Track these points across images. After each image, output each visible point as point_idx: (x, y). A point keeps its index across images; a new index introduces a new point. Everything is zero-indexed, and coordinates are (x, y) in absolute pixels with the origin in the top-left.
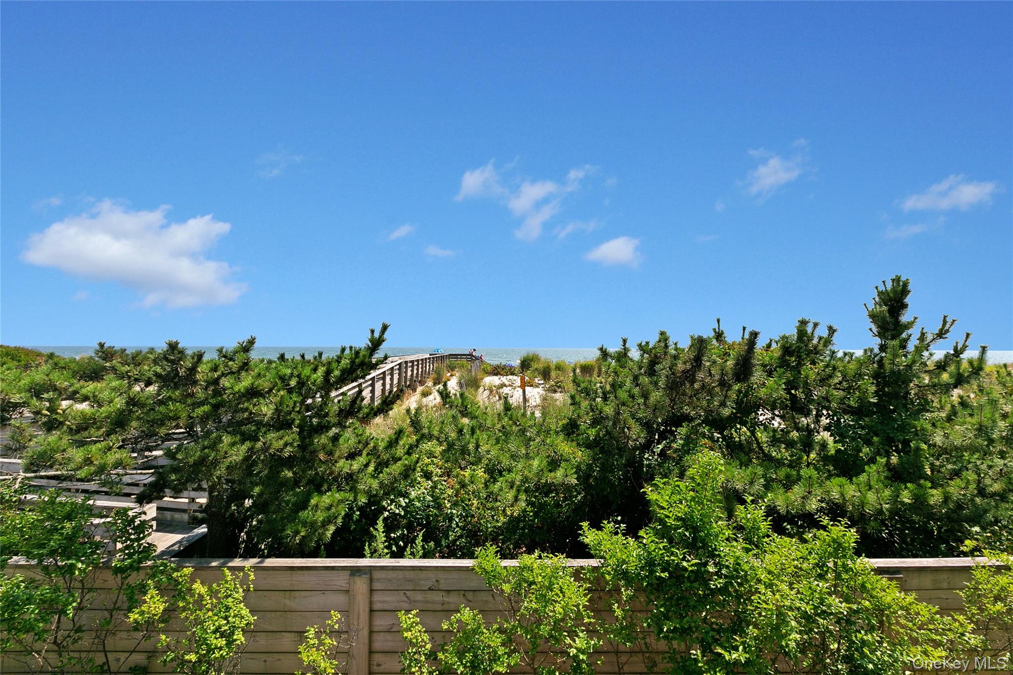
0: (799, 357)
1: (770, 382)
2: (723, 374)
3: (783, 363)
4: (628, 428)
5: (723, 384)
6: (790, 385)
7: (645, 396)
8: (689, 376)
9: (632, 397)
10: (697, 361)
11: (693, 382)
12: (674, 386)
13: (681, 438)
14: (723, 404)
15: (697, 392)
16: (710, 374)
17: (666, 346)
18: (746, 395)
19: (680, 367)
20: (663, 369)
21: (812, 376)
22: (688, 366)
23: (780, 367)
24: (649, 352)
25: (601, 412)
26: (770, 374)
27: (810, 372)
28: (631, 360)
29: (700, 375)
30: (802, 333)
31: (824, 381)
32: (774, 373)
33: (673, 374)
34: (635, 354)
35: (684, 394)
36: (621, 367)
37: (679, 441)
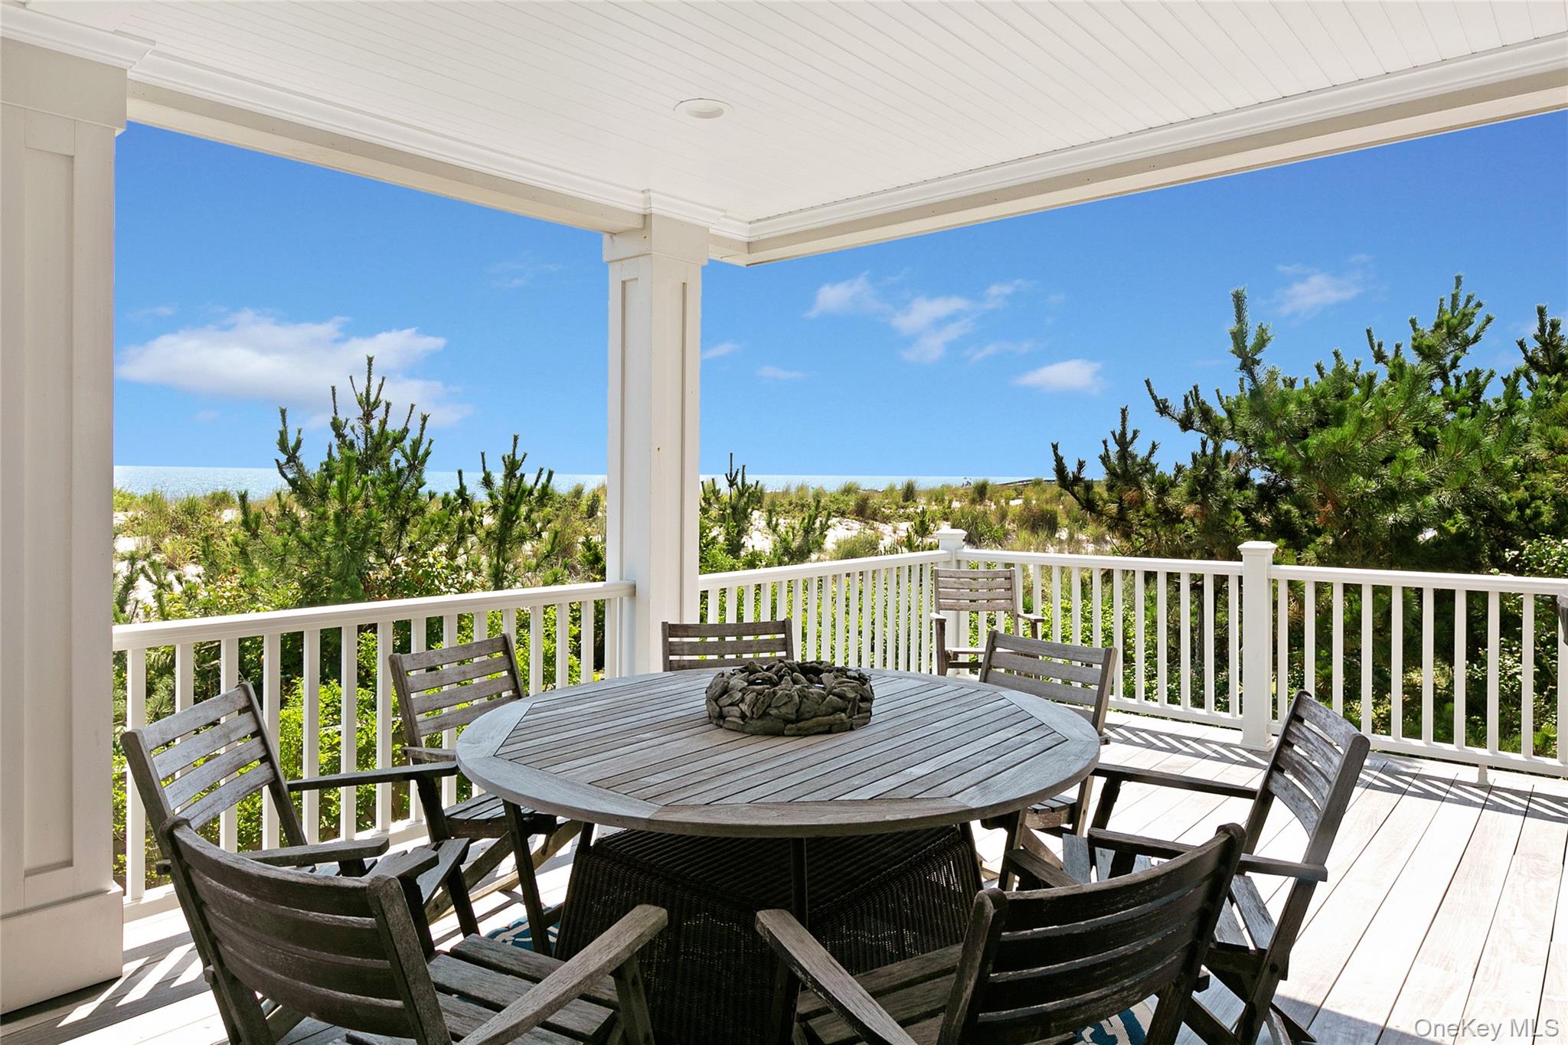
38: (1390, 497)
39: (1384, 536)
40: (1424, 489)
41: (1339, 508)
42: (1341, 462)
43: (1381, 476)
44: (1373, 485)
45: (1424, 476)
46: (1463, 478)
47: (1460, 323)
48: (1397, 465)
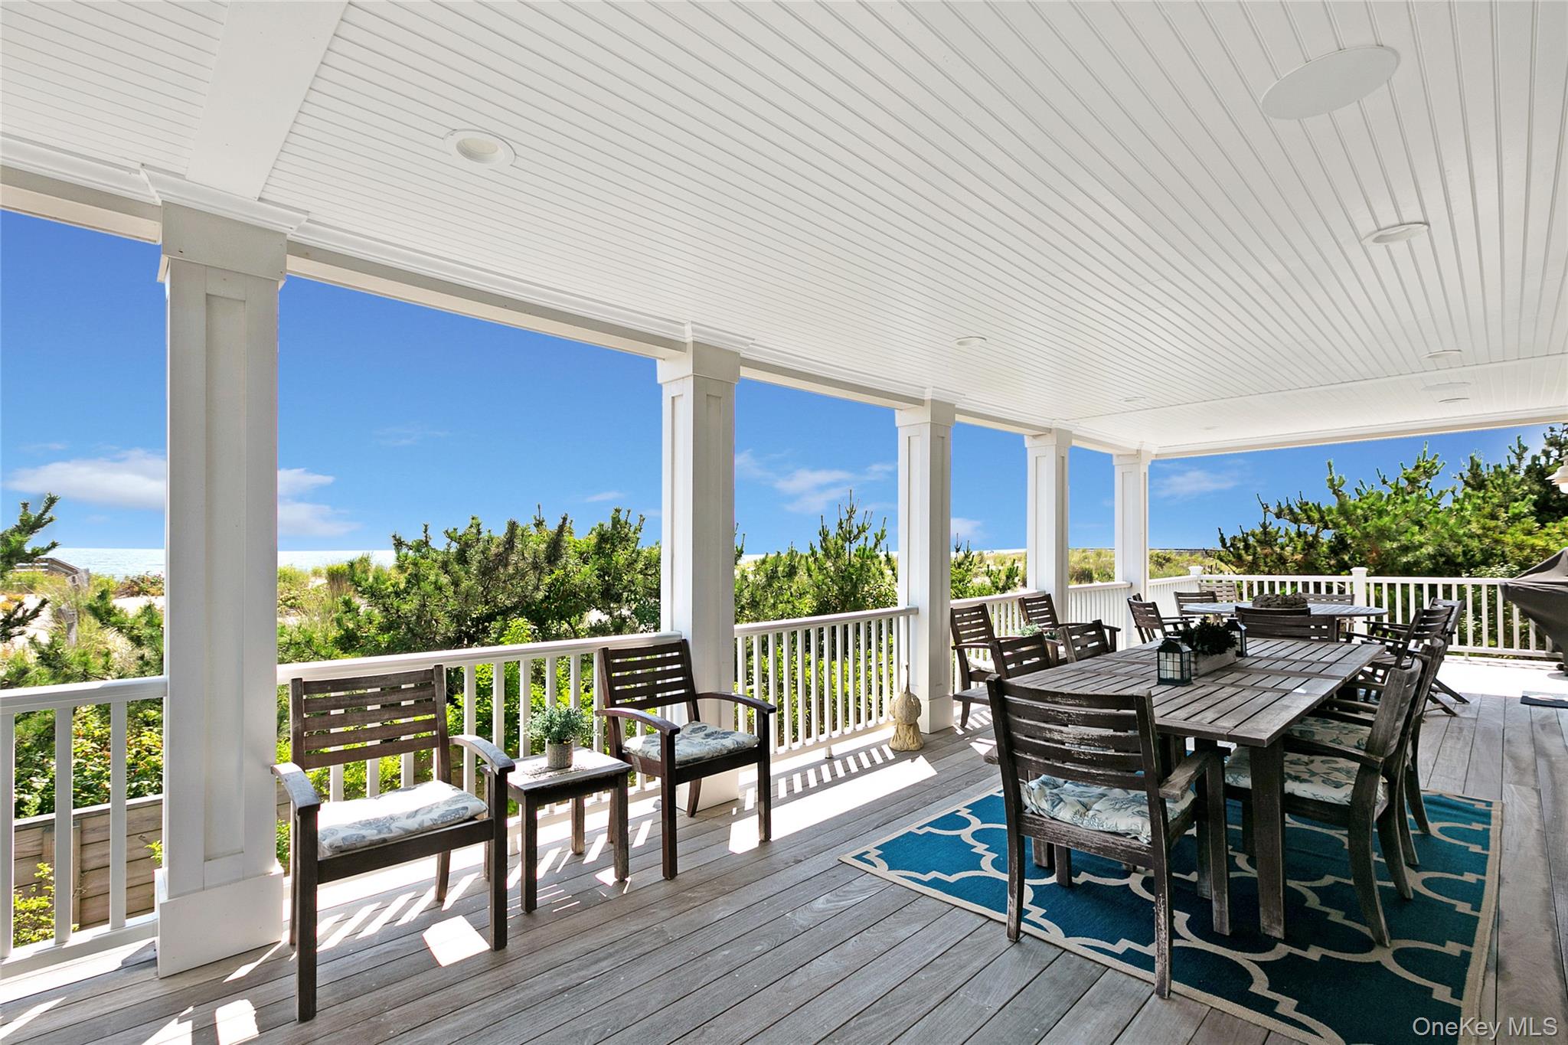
0: (613, 544)
1: (586, 569)
2: (535, 557)
3: (599, 550)
4: (436, 621)
5: (535, 566)
6: (603, 572)
7: (456, 583)
8: (502, 560)
9: (439, 588)
10: (510, 543)
11: (506, 566)
12: (487, 571)
13: (495, 633)
14: (537, 588)
15: (512, 577)
16: (524, 558)
17: (479, 532)
18: (562, 584)
19: (494, 550)
20: (475, 556)
21: (622, 561)
22: (501, 549)
23: (596, 554)
24: (458, 540)
25: (398, 611)
26: (585, 562)
27: (621, 557)
28: (435, 551)
29: (514, 558)
30: (616, 522)
31: (631, 564)
32: (590, 560)
33: (486, 558)
34: (440, 544)
35: (498, 579)
36: (422, 557)
37: (493, 635)
38: (1405, 549)
39: (1399, 568)
40: (1421, 545)
41: (1379, 555)
42: (1383, 534)
43: (1400, 540)
44: (1395, 545)
45: (1422, 539)
46: (1439, 540)
47: (1431, 467)
48: (1409, 535)
